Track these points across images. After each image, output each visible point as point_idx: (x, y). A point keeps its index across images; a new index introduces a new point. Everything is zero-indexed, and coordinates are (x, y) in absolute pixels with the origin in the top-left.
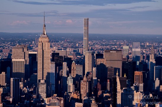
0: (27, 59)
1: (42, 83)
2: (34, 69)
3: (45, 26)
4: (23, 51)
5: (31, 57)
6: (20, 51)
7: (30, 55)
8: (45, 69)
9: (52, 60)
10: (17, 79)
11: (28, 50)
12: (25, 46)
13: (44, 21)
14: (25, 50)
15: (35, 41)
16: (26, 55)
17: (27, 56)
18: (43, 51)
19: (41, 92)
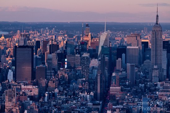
0: (141, 46)
1: (155, 69)
2: (146, 56)
3: (158, 16)
5: (143, 45)
6: (134, 39)
7: (143, 43)
8: (158, 56)
11: (141, 38)
12: (138, 35)
13: (157, 12)
16: (139, 43)
17: (141, 43)
18: (156, 39)
19: (154, 77)
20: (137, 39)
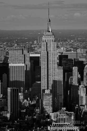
0: (28, 63)
1: (47, 94)
2: (36, 76)
3: (50, 21)
4: (23, 54)
5: (32, 61)
6: (19, 53)
7: (31, 58)
8: (51, 76)
9: (60, 64)
10: (15, 89)
11: (28, 52)
12: (25, 47)
13: (49, 15)
14: (25, 52)
15: (37, 40)
16: (26, 58)
17: (28, 59)
18: (48, 52)
19: (46, 105)
20: (24, 53)
